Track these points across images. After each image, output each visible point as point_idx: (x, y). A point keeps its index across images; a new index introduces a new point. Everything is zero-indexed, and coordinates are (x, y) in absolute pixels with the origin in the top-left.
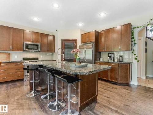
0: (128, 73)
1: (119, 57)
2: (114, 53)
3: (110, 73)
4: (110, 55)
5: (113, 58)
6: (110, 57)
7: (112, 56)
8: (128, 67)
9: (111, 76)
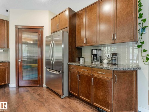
0: (133, 91)
1: (111, 56)
2: (102, 48)
3: (94, 90)
4: (94, 52)
5: (101, 57)
6: (96, 55)
7: (99, 53)
8: (133, 78)
9: (96, 95)
